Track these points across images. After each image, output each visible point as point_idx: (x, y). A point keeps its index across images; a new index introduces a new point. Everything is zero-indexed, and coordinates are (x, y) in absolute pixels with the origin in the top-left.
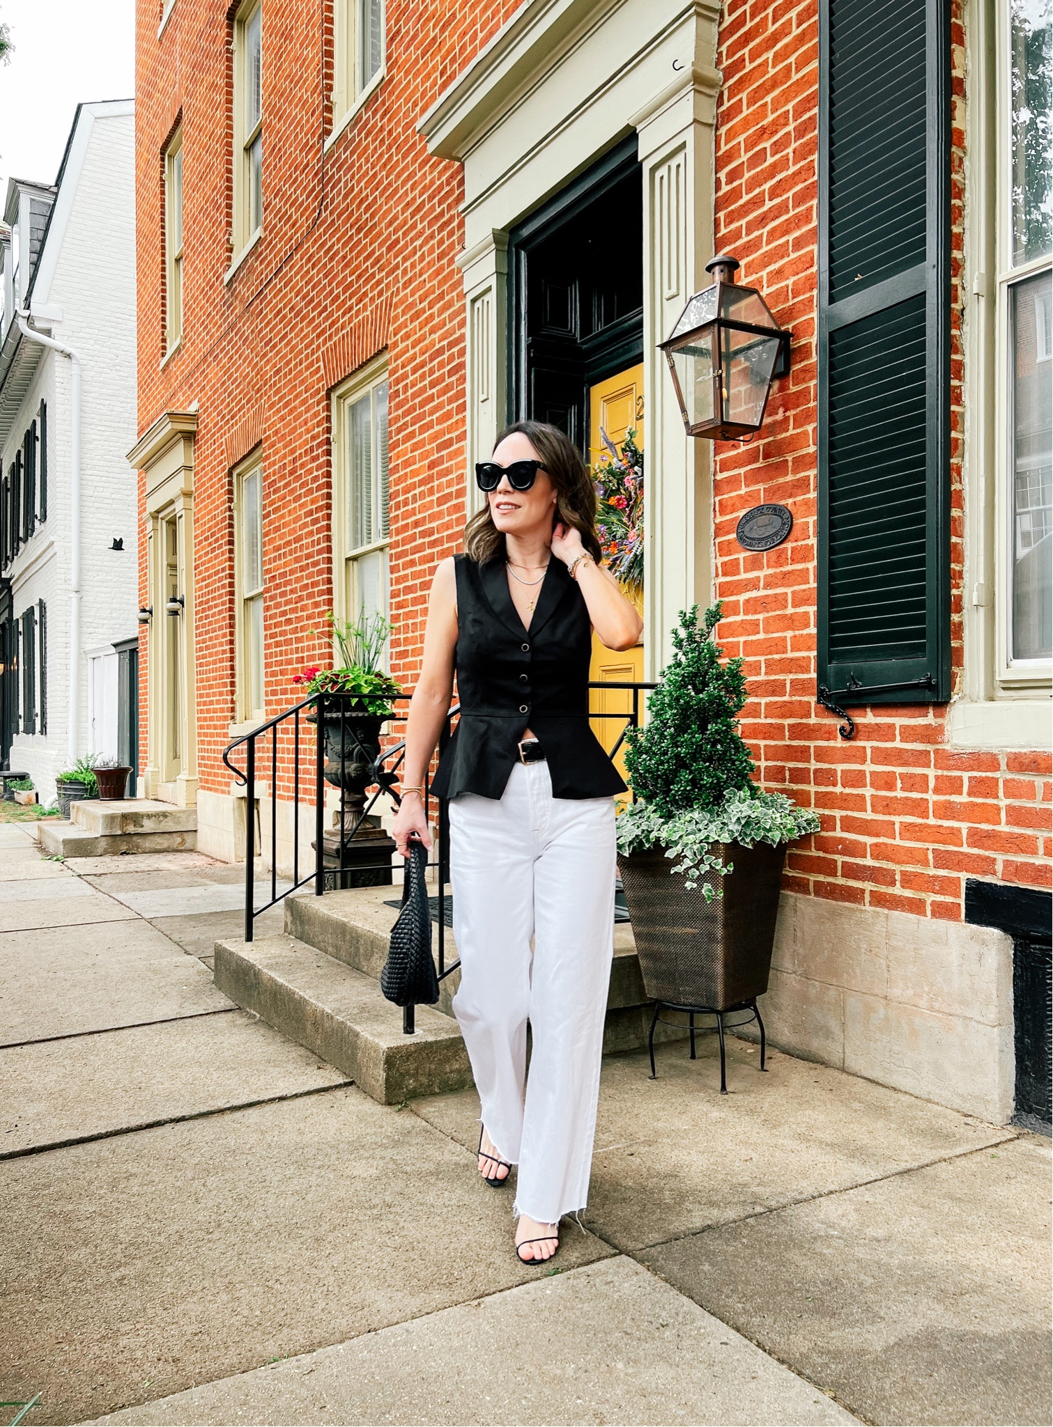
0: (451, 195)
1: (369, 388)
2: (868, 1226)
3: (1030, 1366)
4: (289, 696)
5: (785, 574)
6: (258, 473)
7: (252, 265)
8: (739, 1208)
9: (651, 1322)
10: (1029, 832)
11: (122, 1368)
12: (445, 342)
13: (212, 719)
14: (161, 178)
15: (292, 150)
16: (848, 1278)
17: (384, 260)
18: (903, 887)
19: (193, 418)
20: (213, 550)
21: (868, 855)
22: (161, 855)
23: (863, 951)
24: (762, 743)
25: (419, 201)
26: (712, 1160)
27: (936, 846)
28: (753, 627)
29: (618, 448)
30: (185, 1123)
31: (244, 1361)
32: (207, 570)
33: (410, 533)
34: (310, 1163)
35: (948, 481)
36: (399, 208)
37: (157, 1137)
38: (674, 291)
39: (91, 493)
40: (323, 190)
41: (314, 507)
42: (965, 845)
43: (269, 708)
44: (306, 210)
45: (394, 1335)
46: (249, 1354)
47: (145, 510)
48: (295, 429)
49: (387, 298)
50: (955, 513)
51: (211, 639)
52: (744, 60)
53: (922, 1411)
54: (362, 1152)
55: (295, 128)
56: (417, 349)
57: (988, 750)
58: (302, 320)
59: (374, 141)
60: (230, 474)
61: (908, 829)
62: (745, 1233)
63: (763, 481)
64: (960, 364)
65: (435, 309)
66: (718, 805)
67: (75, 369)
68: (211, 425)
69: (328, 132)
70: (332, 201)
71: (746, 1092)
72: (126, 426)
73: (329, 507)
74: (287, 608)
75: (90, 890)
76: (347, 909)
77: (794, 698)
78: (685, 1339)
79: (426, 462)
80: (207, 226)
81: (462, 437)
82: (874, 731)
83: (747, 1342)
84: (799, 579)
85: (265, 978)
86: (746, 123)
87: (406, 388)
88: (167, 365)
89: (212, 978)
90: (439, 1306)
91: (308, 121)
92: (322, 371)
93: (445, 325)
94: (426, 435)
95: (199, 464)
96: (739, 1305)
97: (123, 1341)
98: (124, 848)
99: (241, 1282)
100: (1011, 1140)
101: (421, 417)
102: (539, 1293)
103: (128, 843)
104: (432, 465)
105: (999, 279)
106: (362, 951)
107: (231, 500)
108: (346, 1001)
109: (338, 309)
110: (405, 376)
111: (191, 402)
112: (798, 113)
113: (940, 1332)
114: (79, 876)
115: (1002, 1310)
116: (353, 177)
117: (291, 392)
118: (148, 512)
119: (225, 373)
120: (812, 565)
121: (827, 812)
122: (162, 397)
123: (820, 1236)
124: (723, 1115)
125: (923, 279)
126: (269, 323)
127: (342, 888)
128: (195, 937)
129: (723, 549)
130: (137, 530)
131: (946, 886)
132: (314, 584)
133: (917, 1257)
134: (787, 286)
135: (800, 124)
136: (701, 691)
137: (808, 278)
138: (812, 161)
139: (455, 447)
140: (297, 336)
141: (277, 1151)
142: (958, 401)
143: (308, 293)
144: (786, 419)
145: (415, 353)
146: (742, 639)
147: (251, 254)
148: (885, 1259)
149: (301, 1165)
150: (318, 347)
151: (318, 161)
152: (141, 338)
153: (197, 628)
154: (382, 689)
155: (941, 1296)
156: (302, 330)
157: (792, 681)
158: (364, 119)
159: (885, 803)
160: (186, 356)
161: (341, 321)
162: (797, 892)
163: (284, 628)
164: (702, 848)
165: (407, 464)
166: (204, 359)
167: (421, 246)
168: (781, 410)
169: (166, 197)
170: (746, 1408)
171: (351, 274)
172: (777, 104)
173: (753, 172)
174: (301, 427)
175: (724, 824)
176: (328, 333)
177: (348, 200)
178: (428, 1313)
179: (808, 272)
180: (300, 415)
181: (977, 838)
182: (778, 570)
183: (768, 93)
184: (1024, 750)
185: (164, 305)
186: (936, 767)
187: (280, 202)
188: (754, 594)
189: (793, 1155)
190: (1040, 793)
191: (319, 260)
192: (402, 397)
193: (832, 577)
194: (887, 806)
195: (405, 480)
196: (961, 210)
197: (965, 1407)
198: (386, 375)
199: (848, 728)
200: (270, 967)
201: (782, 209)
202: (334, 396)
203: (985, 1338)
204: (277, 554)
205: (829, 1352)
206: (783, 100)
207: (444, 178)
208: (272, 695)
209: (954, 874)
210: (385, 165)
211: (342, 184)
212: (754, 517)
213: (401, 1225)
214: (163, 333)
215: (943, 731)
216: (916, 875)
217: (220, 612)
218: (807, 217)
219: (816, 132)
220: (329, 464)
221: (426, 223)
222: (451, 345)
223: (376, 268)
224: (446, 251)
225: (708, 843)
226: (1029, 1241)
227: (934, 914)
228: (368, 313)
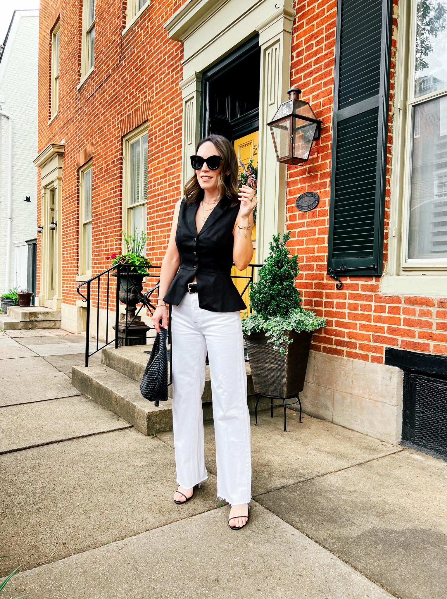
0: (177, 57)
1: (139, 137)
2: (347, 486)
3: (415, 543)
4: (102, 265)
5: (315, 221)
6: (90, 171)
7: (89, 82)
8: (295, 478)
9: (263, 526)
10: (412, 329)
11: (41, 547)
12: (173, 119)
13: (68, 274)
14: (50, 44)
15: (108, 34)
16: (341, 507)
17: (147, 83)
18: (359, 350)
19: (63, 147)
20: (70, 203)
21: (346, 336)
22: (46, 330)
23: (342, 375)
24: (303, 290)
25: (163, 58)
26: (282, 459)
27: (374, 333)
28: (301, 243)
29: (246, 166)
30: (62, 442)
31: (93, 544)
32: (67, 211)
33: (156, 198)
34: (117, 460)
35: (385, 186)
36: (155, 61)
37: (51, 448)
38: (272, 102)
39: (17, 177)
40: (121, 51)
41: (115, 186)
42: (386, 333)
43: (93, 270)
44: (113, 60)
45: (157, 532)
46: (96, 541)
47: (41, 185)
48: (107, 153)
49: (148, 99)
50: (387, 198)
51: (68, 240)
52: (305, 6)
53: (374, 562)
54: (138, 455)
55: (110, 25)
56: (161, 121)
57: (397, 295)
58: (111, 107)
59: (144, 32)
60: (78, 171)
61: (363, 327)
62: (298, 489)
63: (308, 183)
64: (391, 138)
65: (169, 105)
66: (287, 315)
67: (10, 123)
68: (70, 150)
69: (124, 27)
70: (125, 56)
71: (294, 431)
72: (32, 149)
73: (121, 186)
74: (102, 228)
75: (17, 344)
76: (128, 354)
77: (317, 272)
78: (277, 533)
79: (164, 169)
80: (70, 65)
81: (180, 159)
82: (350, 286)
83: (302, 534)
84: (321, 224)
85: (94, 382)
86: (305, 32)
87: (156, 138)
88: (51, 124)
89: (71, 382)
90: (175, 520)
91: (115, 22)
92: (120, 129)
93: (173, 112)
94: (164, 158)
95: (65, 166)
96: (298, 519)
97: (41, 536)
98: (30, 327)
99: (90, 510)
100: (400, 451)
101: (162, 150)
102: (216, 514)
103: (32, 324)
104: (166, 170)
105: (409, 102)
106: (135, 372)
107: (78, 182)
108: (129, 393)
109: (127, 103)
110: (156, 133)
111: (61, 140)
112: (327, 29)
113: (378, 529)
114: (12, 338)
115: (402, 520)
116: (134, 47)
117: (105, 137)
118: (42, 186)
119: (77, 128)
120: (327, 218)
121: (329, 319)
122: (49, 137)
123: (328, 490)
124: (285, 440)
125: (377, 101)
126: (96, 108)
127: (126, 346)
128: (62, 365)
129: (290, 210)
130: (37, 193)
131: (377, 349)
132: (114, 219)
133: (367, 499)
134: (320, 102)
135: (328, 34)
136: (281, 268)
137: (329, 99)
138: (333, 50)
139: (176, 163)
140: (109, 113)
141: (102, 454)
142: (390, 153)
143: (114, 96)
144: (318, 157)
145: (160, 123)
146: (296, 247)
147: (89, 78)
148: (355, 500)
149: (113, 461)
150: (118, 119)
151: (120, 39)
152: (40, 111)
153: (63, 235)
154: (144, 263)
155: (378, 515)
156: (111, 111)
157: (317, 265)
158: (140, 22)
159: (353, 316)
160: (60, 120)
161: (128, 108)
162: (316, 351)
163: (100, 236)
164: (280, 332)
165: (155, 169)
166: (68, 122)
167: (164, 78)
168: (316, 153)
169: (52, 52)
170: (304, 561)
171: (133, 88)
172: (318, 25)
173: (307, 53)
174: (109, 152)
175: (289, 323)
176: (122, 113)
177: (132, 57)
178: (170, 523)
179: (330, 96)
180: (110, 147)
181: (391, 331)
182: (313, 220)
183: (315, 20)
184: (411, 296)
185: (50, 98)
186: (375, 302)
187: (102, 56)
188: (302, 229)
189: (315, 457)
190: (417, 313)
191: (119, 82)
192: (154, 141)
193: (335, 223)
194: (355, 317)
195: (155, 176)
196: (394, 73)
197: (391, 560)
198: (147, 132)
199: (339, 285)
200: (96, 378)
201: (319, 69)
202: (124, 140)
203: (396, 532)
204: (98, 205)
205: (335, 538)
206: (321, 23)
207: (174, 49)
208: (95, 264)
209: (381, 345)
210: (149, 42)
211: (130, 49)
212: (303, 197)
213: (157, 486)
214: (49, 110)
215: (379, 287)
216: (365, 345)
217: (73, 229)
218: (329, 73)
219: (335, 38)
220: (121, 168)
221: (166, 68)
222: (176, 120)
223: (144, 86)
224: (175, 80)
225: (283, 330)
226: (410, 492)
227: (372, 361)
228: (140, 105)
